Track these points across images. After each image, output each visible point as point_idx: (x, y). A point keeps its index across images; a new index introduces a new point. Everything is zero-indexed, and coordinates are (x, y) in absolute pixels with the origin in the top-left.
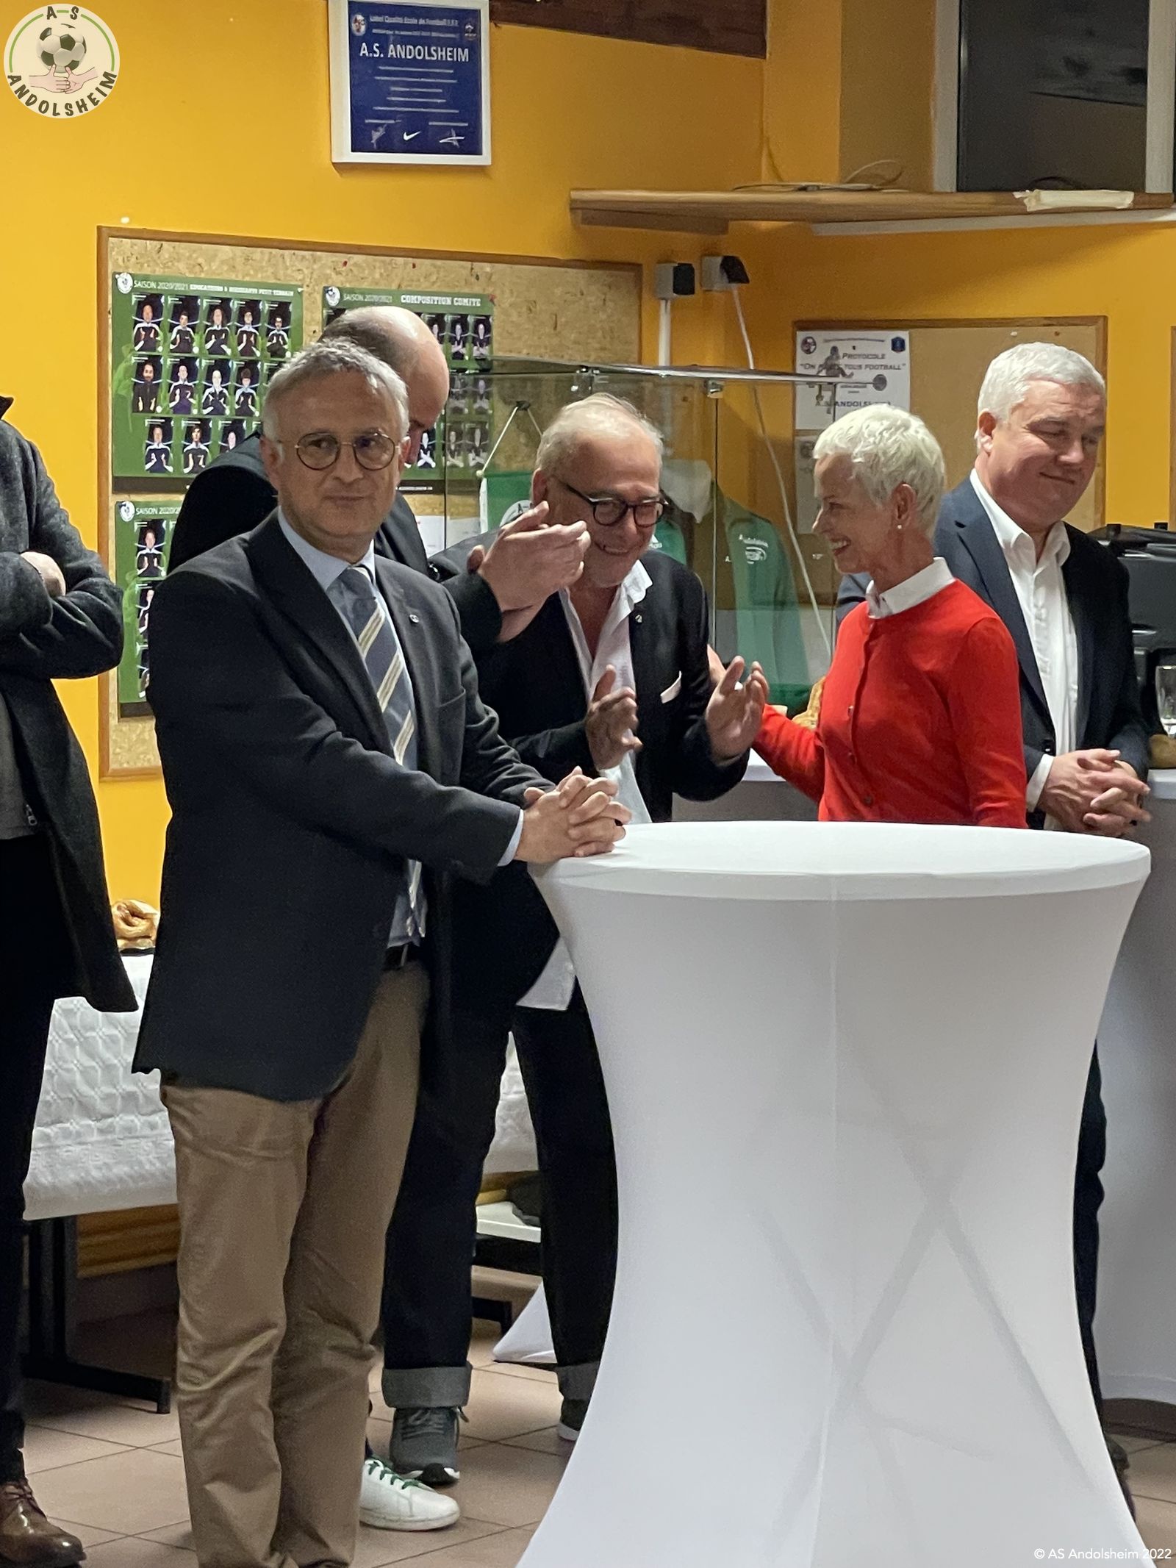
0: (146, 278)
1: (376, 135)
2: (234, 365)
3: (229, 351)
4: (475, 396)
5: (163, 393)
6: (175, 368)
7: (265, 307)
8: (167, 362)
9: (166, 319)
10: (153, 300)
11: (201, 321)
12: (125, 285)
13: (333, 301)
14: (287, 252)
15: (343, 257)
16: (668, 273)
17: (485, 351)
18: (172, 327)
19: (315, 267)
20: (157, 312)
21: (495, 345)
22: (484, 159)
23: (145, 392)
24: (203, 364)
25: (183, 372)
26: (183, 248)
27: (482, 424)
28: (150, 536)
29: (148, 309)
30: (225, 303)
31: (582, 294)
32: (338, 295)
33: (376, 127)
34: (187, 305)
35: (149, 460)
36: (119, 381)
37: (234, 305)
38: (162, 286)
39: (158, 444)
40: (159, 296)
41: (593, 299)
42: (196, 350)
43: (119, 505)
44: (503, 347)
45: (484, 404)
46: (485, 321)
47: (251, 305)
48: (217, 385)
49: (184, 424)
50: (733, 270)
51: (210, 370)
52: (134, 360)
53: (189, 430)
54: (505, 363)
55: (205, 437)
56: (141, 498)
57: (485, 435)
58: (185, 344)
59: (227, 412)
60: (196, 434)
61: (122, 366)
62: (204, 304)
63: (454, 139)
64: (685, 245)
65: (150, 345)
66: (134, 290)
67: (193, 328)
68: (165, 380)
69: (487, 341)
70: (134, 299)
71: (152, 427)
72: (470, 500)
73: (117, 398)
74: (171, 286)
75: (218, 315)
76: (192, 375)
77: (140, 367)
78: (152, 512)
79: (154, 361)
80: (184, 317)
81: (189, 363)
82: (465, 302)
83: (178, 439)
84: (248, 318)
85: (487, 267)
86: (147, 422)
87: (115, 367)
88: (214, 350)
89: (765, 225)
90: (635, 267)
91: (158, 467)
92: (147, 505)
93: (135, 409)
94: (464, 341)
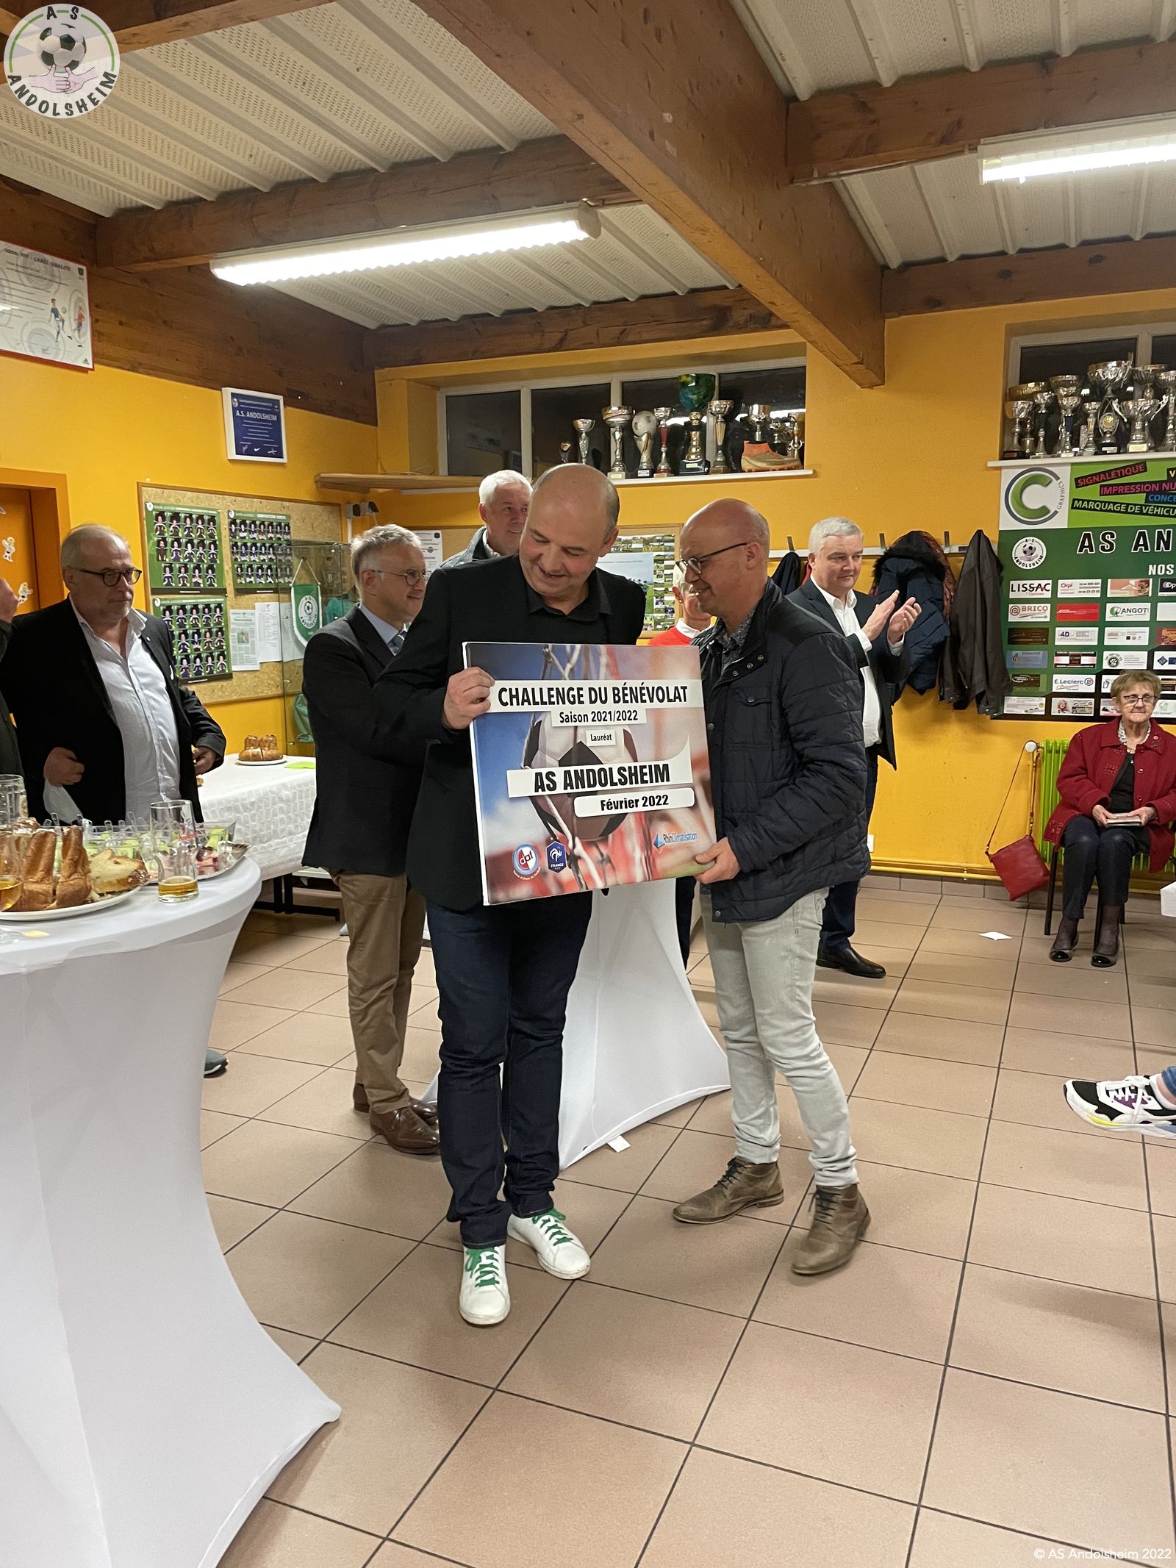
0: (158, 504)
1: (244, 449)
2: (196, 541)
3: (193, 536)
4: (286, 555)
5: (168, 553)
6: (173, 542)
7: (206, 518)
9: (168, 522)
10: (162, 514)
11: (182, 523)
12: (150, 507)
14: (213, 495)
15: (234, 498)
16: (351, 507)
17: (289, 536)
18: (170, 525)
19: (224, 502)
20: (164, 519)
21: (292, 534)
22: (284, 460)
23: (162, 552)
24: (183, 541)
25: (176, 544)
26: (173, 493)
27: (289, 566)
28: (167, 613)
29: (160, 518)
30: (190, 516)
31: (321, 515)
32: (233, 514)
33: (245, 445)
34: (176, 516)
35: (164, 580)
36: (151, 549)
37: (194, 516)
38: (165, 508)
39: (168, 575)
40: (164, 512)
41: (325, 518)
42: (180, 535)
43: (154, 600)
44: (295, 535)
45: (289, 558)
46: (289, 527)
47: (201, 517)
48: (190, 550)
49: (178, 566)
50: (373, 507)
51: (187, 543)
52: (156, 539)
53: (180, 568)
54: (297, 541)
55: (186, 571)
56: (162, 597)
57: (291, 570)
58: (176, 532)
59: (195, 561)
60: (183, 570)
61: (151, 542)
62: (182, 516)
63: (273, 452)
64: (353, 496)
65: (162, 533)
66: (154, 509)
67: (179, 526)
68: (169, 547)
69: (289, 533)
70: (154, 513)
71: (165, 567)
72: (287, 596)
73: (150, 555)
74: (168, 508)
75: (188, 520)
76: (179, 545)
77: (159, 542)
78: (168, 602)
79: (164, 539)
80: (175, 521)
81: (178, 541)
82: (280, 517)
83: (176, 572)
84: (200, 522)
85: (286, 504)
86: (163, 565)
87: (148, 542)
88: (188, 535)
89: (381, 490)
90: (339, 505)
91: (169, 584)
92: (165, 599)
93: (158, 559)
94: (281, 533)
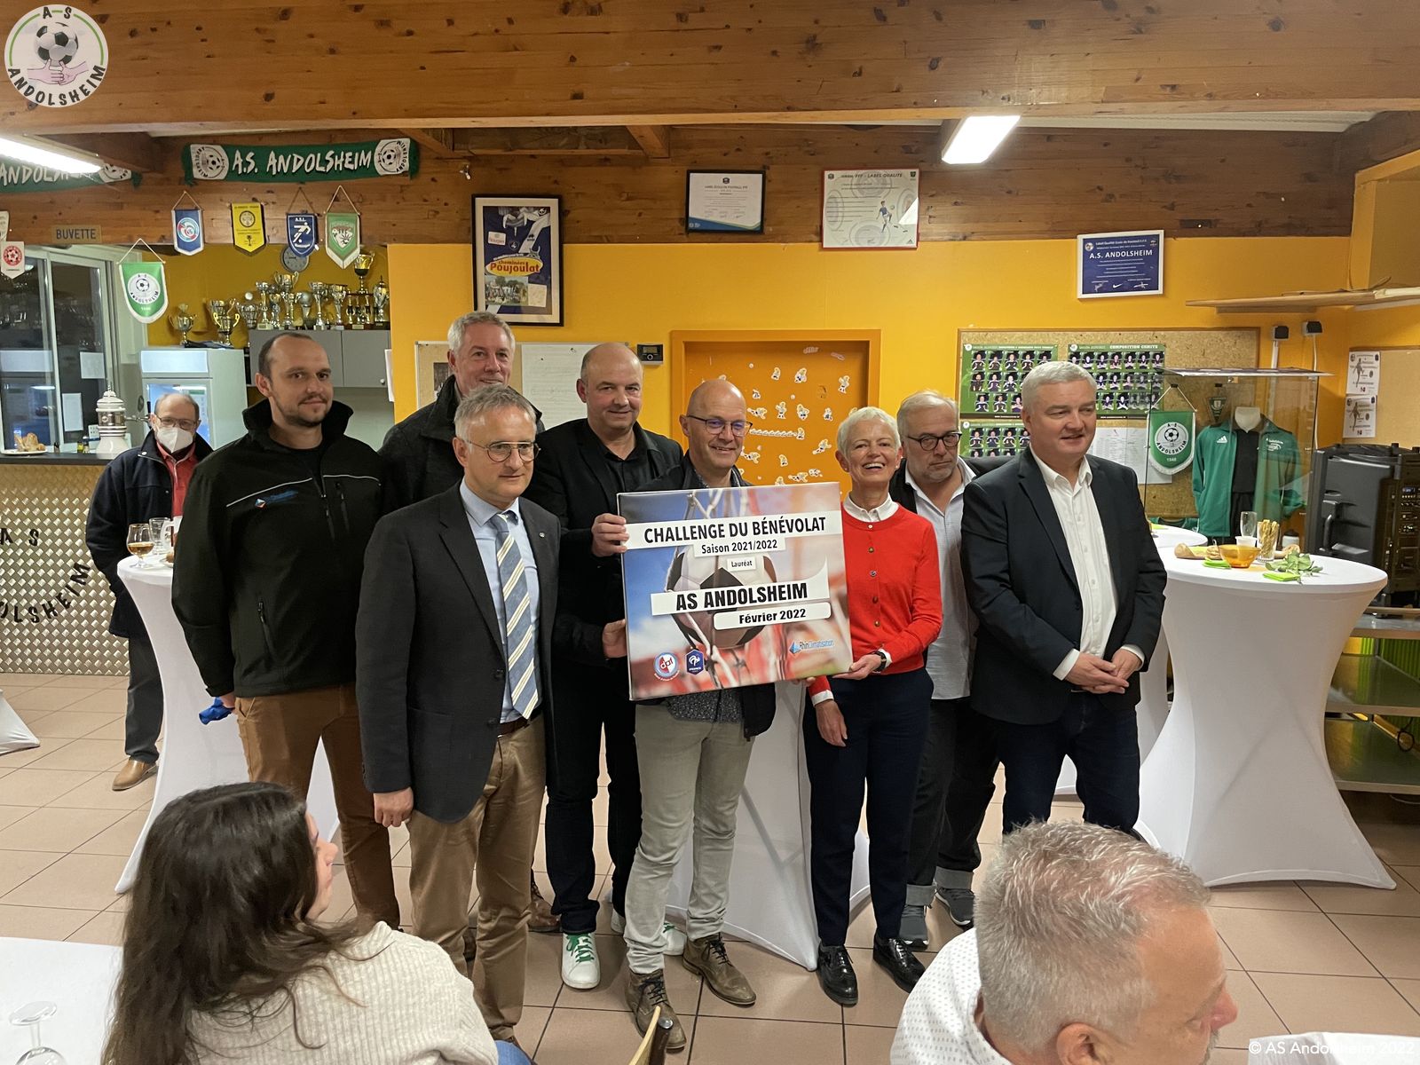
0: (978, 345)
1: (1097, 287)
3: (1017, 369)
5: (985, 384)
6: (991, 375)
7: (1037, 353)
8: (987, 374)
9: (987, 359)
10: (982, 353)
11: (1004, 359)
12: (968, 348)
13: (1074, 349)
14: (1050, 333)
15: (1080, 333)
16: (1273, 329)
17: (1160, 365)
18: (990, 362)
19: (1066, 338)
20: (983, 357)
21: (1166, 363)
22: (1160, 291)
23: (977, 385)
24: (1004, 374)
25: (995, 377)
26: (999, 334)
27: (1154, 393)
28: (977, 433)
29: (979, 356)
30: (1016, 353)
31: (1221, 340)
32: (1076, 347)
33: (1098, 284)
34: (998, 354)
35: (977, 407)
36: (965, 380)
37: (1021, 353)
38: (985, 348)
39: (982, 402)
40: (984, 351)
41: (1228, 343)
42: (1001, 369)
43: (962, 423)
44: (1168, 366)
45: (1157, 385)
46: (1161, 355)
47: (1031, 353)
48: (1011, 381)
49: (994, 395)
50: (1314, 327)
51: (1008, 376)
52: (972, 373)
53: (997, 397)
55: (1005, 399)
56: (973, 421)
57: (1155, 397)
58: (996, 366)
59: (1016, 390)
60: (1000, 398)
61: (965, 377)
62: (1006, 353)
63: (1142, 285)
64: (1286, 318)
65: (980, 368)
66: (973, 349)
67: (1000, 362)
68: (986, 380)
69: (1160, 362)
70: (973, 352)
71: (980, 396)
73: (963, 386)
74: (990, 347)
75: (1012, 357)
76: (999, 377)
77: (975, 376)
78: (978, 425)
79: (982, 374)
80: (996, 358)
81: (998, 374)
82: (1148, 347)
83: (991, 400)
84: (1028, 357)
85: (1162, 333)
86: (977, 395)
87: (963, 376)
88: (1010, 369)
90: (1258, 329)
91: (982, 410)
92: (976, 423)
93: (972, 390)
94: (1147, 362)
